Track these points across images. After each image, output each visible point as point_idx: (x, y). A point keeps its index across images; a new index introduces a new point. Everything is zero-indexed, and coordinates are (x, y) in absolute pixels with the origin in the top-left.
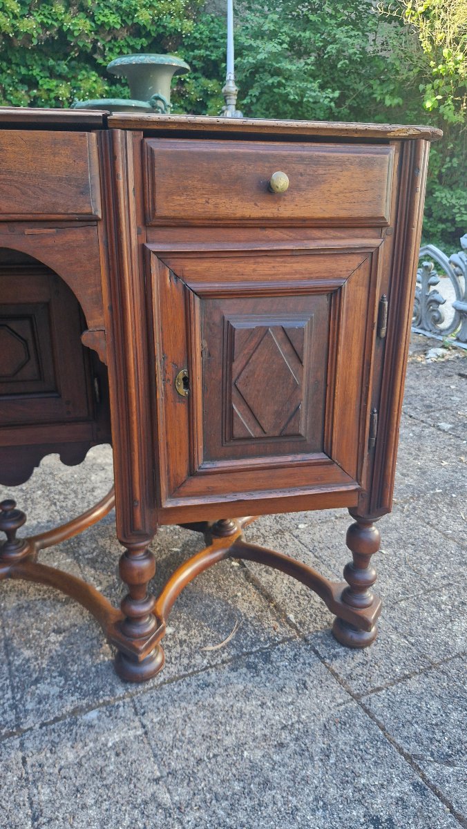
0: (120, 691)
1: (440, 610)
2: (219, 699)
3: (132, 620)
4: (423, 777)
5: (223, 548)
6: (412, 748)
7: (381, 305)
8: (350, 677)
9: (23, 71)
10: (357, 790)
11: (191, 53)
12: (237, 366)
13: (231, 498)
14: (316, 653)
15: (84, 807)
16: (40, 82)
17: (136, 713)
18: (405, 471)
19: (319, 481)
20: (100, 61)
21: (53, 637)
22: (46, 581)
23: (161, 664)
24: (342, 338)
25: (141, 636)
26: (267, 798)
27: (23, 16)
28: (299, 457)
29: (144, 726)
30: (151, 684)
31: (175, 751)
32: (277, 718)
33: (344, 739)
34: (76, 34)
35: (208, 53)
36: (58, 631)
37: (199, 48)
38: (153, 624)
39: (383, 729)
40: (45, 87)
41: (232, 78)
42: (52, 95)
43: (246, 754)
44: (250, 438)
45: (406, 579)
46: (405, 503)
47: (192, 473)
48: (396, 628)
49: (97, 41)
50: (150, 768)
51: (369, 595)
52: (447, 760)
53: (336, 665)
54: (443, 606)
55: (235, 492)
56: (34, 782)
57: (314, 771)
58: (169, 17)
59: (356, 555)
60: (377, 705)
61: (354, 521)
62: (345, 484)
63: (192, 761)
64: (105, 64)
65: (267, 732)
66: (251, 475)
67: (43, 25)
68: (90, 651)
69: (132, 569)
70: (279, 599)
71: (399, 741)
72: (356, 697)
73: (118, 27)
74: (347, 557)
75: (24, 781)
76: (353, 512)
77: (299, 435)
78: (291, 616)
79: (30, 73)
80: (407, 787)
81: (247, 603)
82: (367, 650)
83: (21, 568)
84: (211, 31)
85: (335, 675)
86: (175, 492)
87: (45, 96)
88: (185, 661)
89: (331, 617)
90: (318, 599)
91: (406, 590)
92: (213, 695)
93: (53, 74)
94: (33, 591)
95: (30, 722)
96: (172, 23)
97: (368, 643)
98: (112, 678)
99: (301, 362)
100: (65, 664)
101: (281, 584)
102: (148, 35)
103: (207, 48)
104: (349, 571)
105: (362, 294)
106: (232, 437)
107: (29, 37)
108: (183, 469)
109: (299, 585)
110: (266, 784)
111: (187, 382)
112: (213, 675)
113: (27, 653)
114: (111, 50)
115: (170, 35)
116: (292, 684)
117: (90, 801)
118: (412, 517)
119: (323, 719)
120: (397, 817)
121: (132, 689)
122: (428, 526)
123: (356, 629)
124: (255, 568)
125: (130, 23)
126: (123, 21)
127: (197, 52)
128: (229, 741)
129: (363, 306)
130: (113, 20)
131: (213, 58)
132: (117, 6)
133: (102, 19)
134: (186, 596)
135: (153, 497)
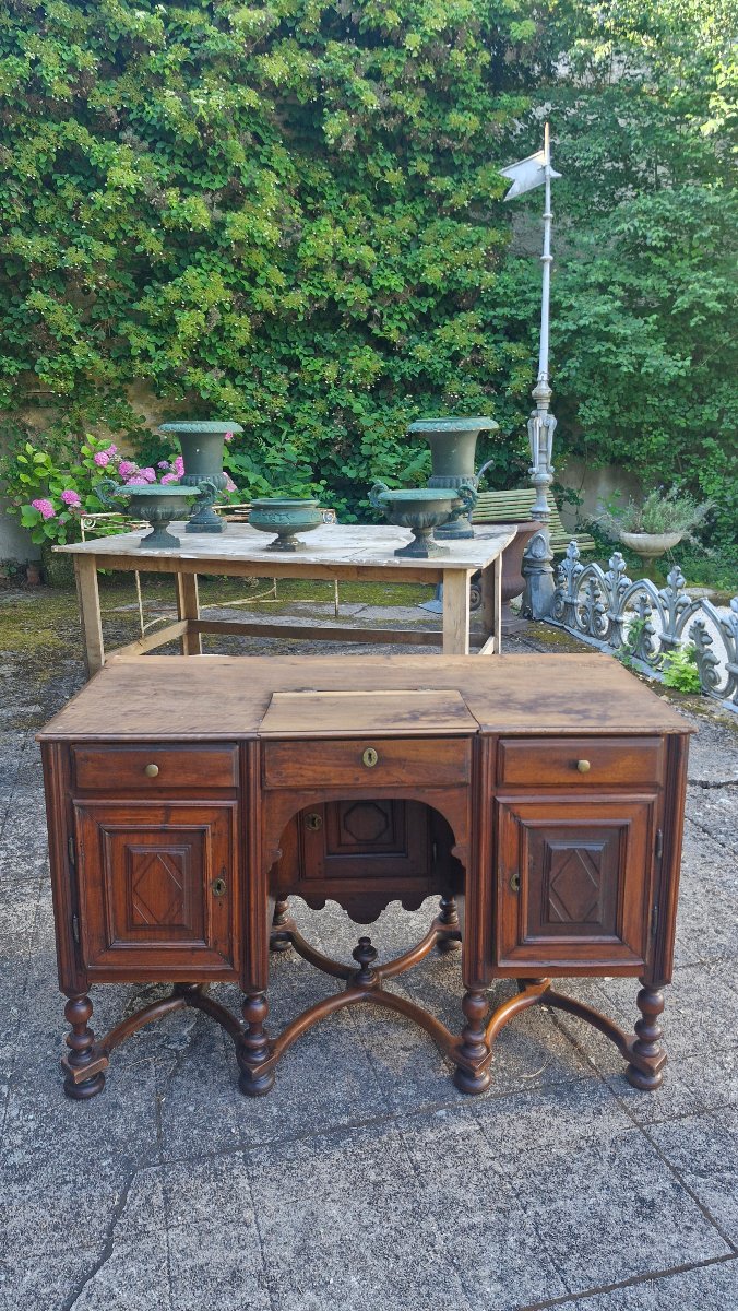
0: (459, 1098)
1: (723, 1068)
2: (534, 1114)
3: (468, 1045)
4: (681, 1181)
5: (536, 994)
6: (678, 1162)
7: (657, 837)
8: (637, 1111)
9: (284, 351)
10: (631, 1182)
11: (492, 313)
12: (553, 874)
13: (546, 964)
14: (611, 1089)
15: (446, 1167)
16: (304, 363)
17: (473, 1115)
18: (719, 928)
19: (614, 957)
20: (376, 331)
21: (401, 1053)
22: (396, 1008)
23: (489, 1083)
24: (629, 857)
25: (476, 1058)
26: (569, 1178)
27: (289, 288)
28: (597, 938)
29: (480, 1124)
30: (480, 1097)
31: (504, 1143)
32: (578, 1131)
33: (626, 1151)
34: (349, 304)
35: (514, 312)
36: (405, 1049)
37: (503, 305)
38: (484, 1051)
39: (657, 1148)
40: (310, 368)
41: (546, 378)
42: (317, 377)
43: (554, 1151)
44: (561, 922)
45: (699, 1038)
46: (713, 963)
47: (519, 943)
48: (681, 1079)
49: (372, 308)
50: (486, 1151)
51: (656, 1048)
52: (701, 1173)
53: (626, 1101)
54: (726, 1066)
55: (549, 959)
56: (411, 1149)
57: (603, 1168)
58: (464, 269)
59: (644, 1015)
60: (655, 1132)
61: (642, 987)
62: (632, 959)
63: (516, 1151)
64: (382, 335)
65: (570, 1139)
66: (561, 948)
67: (312, 298)
68: (432, 1066)
69: (473, 1007)
70: (583, 1044)
71: (667, 1158)
72: (640, 1125)
73: (401, 290)
74: (638, 1016)
75: (403, 1148)
76: (641, 980)
77: (598, 923)
78: (593, 1060)
79: (293, 351)
80: (668, 1185)
81: (555, 1044)
82: (654, 1093)
83: (373, 995)
84: (519, 283)
85: (626, 1109)
86: (506, 957)
87: (308, 378)
88: (507, 1084)
89: (626, 1063)
90: (616, 1047)
91: (696, 1049)
92: (528, 1110)
93: (318, 350)
94: (379, 1014)
95: (399, 1111)
96: (468, 278)
97: (654, 1087)
98: (451, 1090)
99: (599, 872)
100: (416, 1074)
101: (585, 1031)
102: (436, 292)
103: (512, 305)
104: (639, 1027)
105: (643, 829)
106: (548, 921)
107: (294, 313)
108: (512, 940)
109: (601, 1035)
110: (568, 1170)
111: (518, 882)
112: (529, 1096)
113: (386, 1064)
114: (390, 317)
115: (466, 291)
116: (591, 1110)
117: (449, 1164)
118: (717, 979)
119: (612, 1137)
120: (658, 1201)
121: (468, 1098)
122: (731, 991)
123: (644, 1075)
124: (562, 1015)
125: (415, 282)
126: (407, 281)
127: (500, 311)
128: (542, 1141)
129: (644, 838)
130: (395, 282)
131: (520, 318)
132: (400, 264)
133: (381, 282)
134: (505, 1034)
135: (491, 958)
